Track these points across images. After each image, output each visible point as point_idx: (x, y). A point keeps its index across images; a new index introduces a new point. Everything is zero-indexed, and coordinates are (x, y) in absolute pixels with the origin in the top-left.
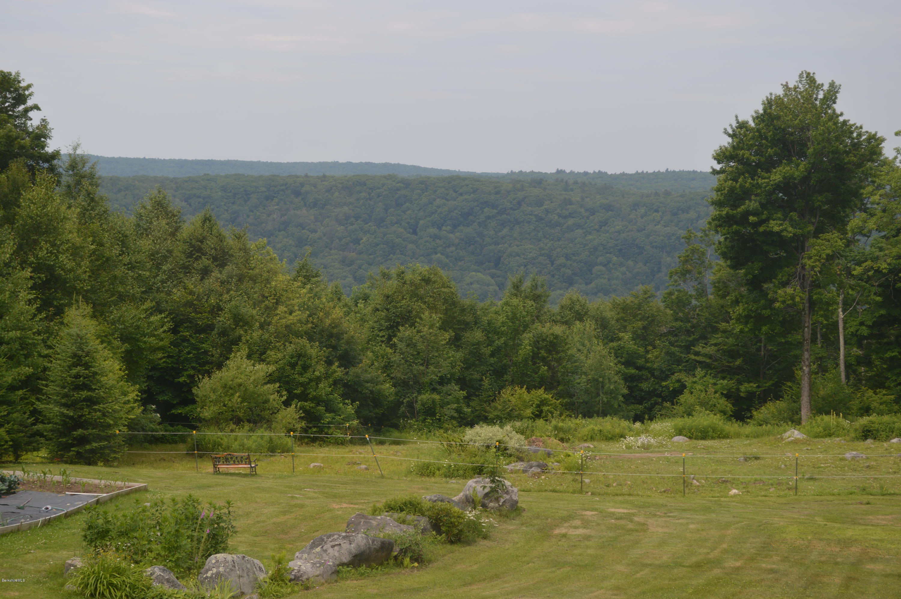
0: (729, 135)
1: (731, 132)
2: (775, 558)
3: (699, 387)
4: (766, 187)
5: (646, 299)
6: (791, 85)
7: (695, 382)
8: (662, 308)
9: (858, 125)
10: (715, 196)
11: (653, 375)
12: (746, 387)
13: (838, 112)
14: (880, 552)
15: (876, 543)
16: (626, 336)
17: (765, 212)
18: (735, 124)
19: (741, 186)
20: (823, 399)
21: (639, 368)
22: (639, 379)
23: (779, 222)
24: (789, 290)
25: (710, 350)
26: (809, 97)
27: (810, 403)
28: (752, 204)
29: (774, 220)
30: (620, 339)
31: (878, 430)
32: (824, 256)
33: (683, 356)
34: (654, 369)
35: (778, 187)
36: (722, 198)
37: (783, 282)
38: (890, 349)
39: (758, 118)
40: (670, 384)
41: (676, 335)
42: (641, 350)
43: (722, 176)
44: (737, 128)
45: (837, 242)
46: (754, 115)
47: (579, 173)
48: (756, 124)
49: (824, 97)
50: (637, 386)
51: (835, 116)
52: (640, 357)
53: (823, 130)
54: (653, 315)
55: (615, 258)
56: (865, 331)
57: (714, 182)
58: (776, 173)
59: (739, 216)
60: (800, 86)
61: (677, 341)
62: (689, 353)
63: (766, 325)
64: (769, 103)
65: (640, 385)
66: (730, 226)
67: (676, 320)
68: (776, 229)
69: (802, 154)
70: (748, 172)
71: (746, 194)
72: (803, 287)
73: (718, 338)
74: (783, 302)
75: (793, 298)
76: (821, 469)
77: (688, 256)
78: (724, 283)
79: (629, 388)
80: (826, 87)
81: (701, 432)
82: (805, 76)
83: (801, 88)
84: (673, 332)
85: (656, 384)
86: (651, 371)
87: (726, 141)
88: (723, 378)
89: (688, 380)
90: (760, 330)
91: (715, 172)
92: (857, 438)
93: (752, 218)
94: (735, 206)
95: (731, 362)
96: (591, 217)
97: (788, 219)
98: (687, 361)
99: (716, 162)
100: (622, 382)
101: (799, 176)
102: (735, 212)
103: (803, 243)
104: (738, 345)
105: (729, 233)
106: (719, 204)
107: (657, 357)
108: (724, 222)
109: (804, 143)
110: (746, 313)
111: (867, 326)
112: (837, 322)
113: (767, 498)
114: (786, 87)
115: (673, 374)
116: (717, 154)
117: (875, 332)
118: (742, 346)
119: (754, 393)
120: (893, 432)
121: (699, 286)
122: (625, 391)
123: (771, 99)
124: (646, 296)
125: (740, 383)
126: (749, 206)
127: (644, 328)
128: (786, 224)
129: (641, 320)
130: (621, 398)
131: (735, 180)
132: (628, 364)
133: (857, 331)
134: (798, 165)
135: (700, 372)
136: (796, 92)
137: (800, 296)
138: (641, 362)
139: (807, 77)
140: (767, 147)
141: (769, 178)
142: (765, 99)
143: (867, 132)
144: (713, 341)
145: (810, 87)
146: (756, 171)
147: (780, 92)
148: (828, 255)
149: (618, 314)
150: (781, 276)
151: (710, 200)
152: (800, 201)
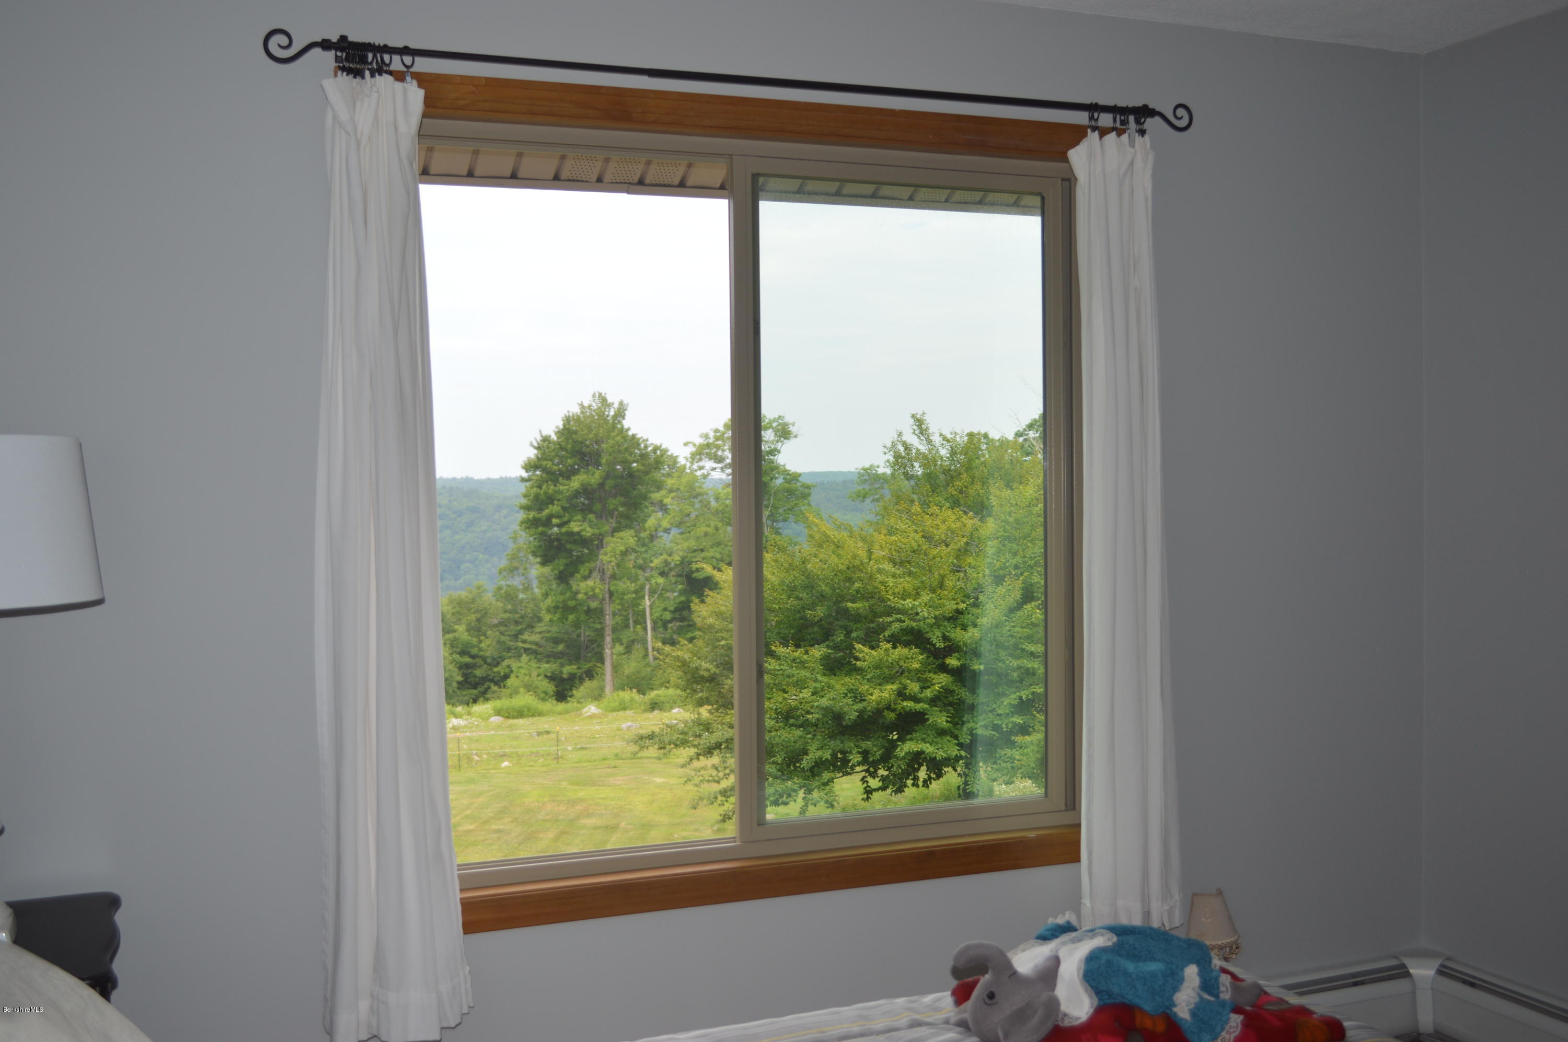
0: (535, 448)
1: (536, 445)
2: (506, 820)
3: (523, 671)
4: (566, 493)
5: (479, 593)
6: (586, 404)
7: (520, 667)
8: (494, 602)
9: (645, 438)
10: (524, 501)
11: (486, 663)
12: (568, 670)
13: (626, 427)
14: (599, 808)
15: (600, 800)
16: (461, 628)
17: (567, 515)
18: (539, 438)
19: (545, 493)
20: (628, 677)
21: (473, 657)
22: (474, 666)
23: (578, 523)
24: (590, 583)
25: (536, 638)
26: (601, 414)
27: (613, 681)
28: (555, 508)
29: (574, 521)
30: (455, 631)
31: (663, 703)
32: (618, 552)
33: (512, 643)
34: (487, 657)
35: (576, 494)
36: (529, 503)
37: (585, 576)
38: (690, 631)
39: (559, 433)
40: (501, 669)
41: (506, 626)
42: (475, 640)
43: (528, 484)
44: (541, 441)
45: (628, 539)
46: (557, 430)
47: (447, 479)
48: (558, 438)
49: (615, 414)
50: (471, 673)
51: (623, 432)
52: (474, 646)
53: (613, 444)
54: (485, 609)
55: (481, 556)
56: (668, 616)
57: (522, 488)
58: (575, 480)
59: (544, 519)
60: (594, 404)
61: (506, 631)
62: (517, 641)
63: (571, 614)
64: (567, 420)
65: (474, 672)
66: (537, 528)
67: (506, 612)
68: (576, 529)
69: (598, 464)
70: (551, 480)
71: (550, 500)
72: (602, 580)
73: (542, 627)
74: (586, 594)
75: (593, 589)
76: (595, 740)
77: (514, 554)
78: (547, 577)
79: (464, 675)
80: (616, 405)
81: (517, 711)
82: (597, 395)
83: (595, 406)
84: (502, 623)
85: (489, 670)
86: (484, 659)
87: (532, 453)
88: (548, 662)
89: (514, 664)
90: (567, 619)
91: (523, 480)
92: (645, 711)
93: (555, 521)
94: (541, 510)
95: (554, 648)
96: (459, 519)
97: (587, 520)
98: (516, 648)
99: (524, 471)
100: (456, 670)
101: (595, 483)
102: (540, 515)
103: (602, 540)
104: (560, 632)
105: (536, 534)
106: (527, 508)
107: (489, 646)
108: (532, 524)
109: (598, 454)
110: (554, 604)
111: (670, 611)
112: (645, 609)
113: (532, 768)
114: (582, 406)
115: (503, 660)
116: (525, 464)
117: (677, 616)
118: (564, 633)
119: (575, 674)
120: (676, 703)
121: (525, 581)
122: (460, 678)
123: (569, 416)
124: (479, 591)
125: (562, 665)
126: (552, 510)
127: (478, 620)
128: (586, 525)
129: (474, 613)
130: (455, 685)
131: (540, 487)
132: (462, 653)
133: (661, 616)
134: (593, 474)
135: (525, 658)
136: (591, 410)
137: (600, 588)
138: (474, 651)
139: (599, 397)
140: (567, 458)
141: (569, 485)
142: (563, 416)
143: (652, 444)
144: (537, 630)
145: (602, 405)
146: (558, 479)
147: (576, 410)
148: (621, 551)
149: (454, 608)
150: (584, 570)
151: (519, 505)
152: (598, 504)
